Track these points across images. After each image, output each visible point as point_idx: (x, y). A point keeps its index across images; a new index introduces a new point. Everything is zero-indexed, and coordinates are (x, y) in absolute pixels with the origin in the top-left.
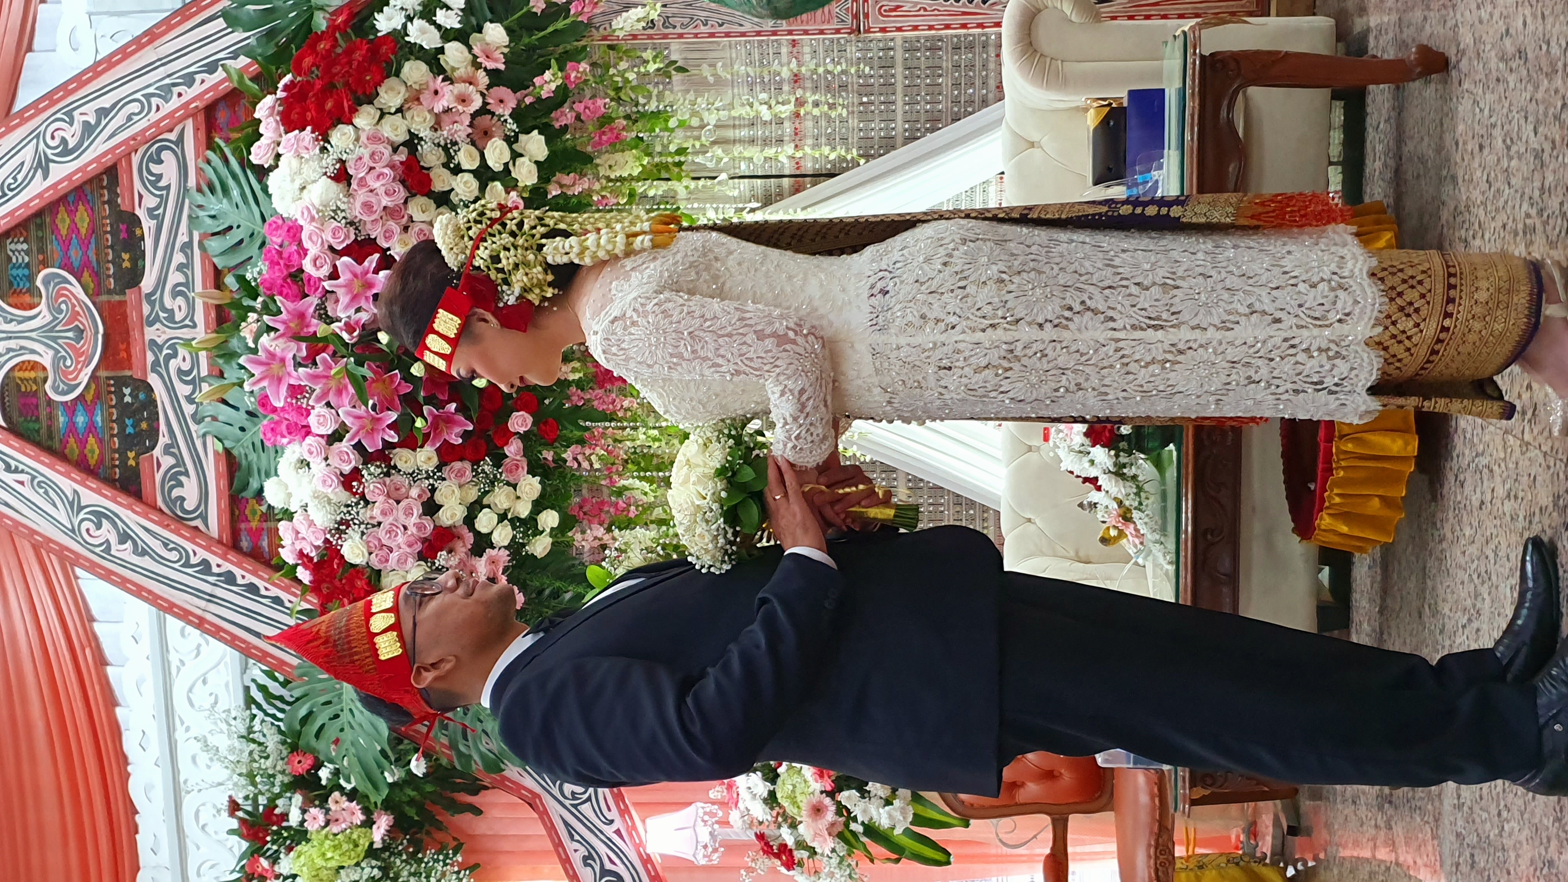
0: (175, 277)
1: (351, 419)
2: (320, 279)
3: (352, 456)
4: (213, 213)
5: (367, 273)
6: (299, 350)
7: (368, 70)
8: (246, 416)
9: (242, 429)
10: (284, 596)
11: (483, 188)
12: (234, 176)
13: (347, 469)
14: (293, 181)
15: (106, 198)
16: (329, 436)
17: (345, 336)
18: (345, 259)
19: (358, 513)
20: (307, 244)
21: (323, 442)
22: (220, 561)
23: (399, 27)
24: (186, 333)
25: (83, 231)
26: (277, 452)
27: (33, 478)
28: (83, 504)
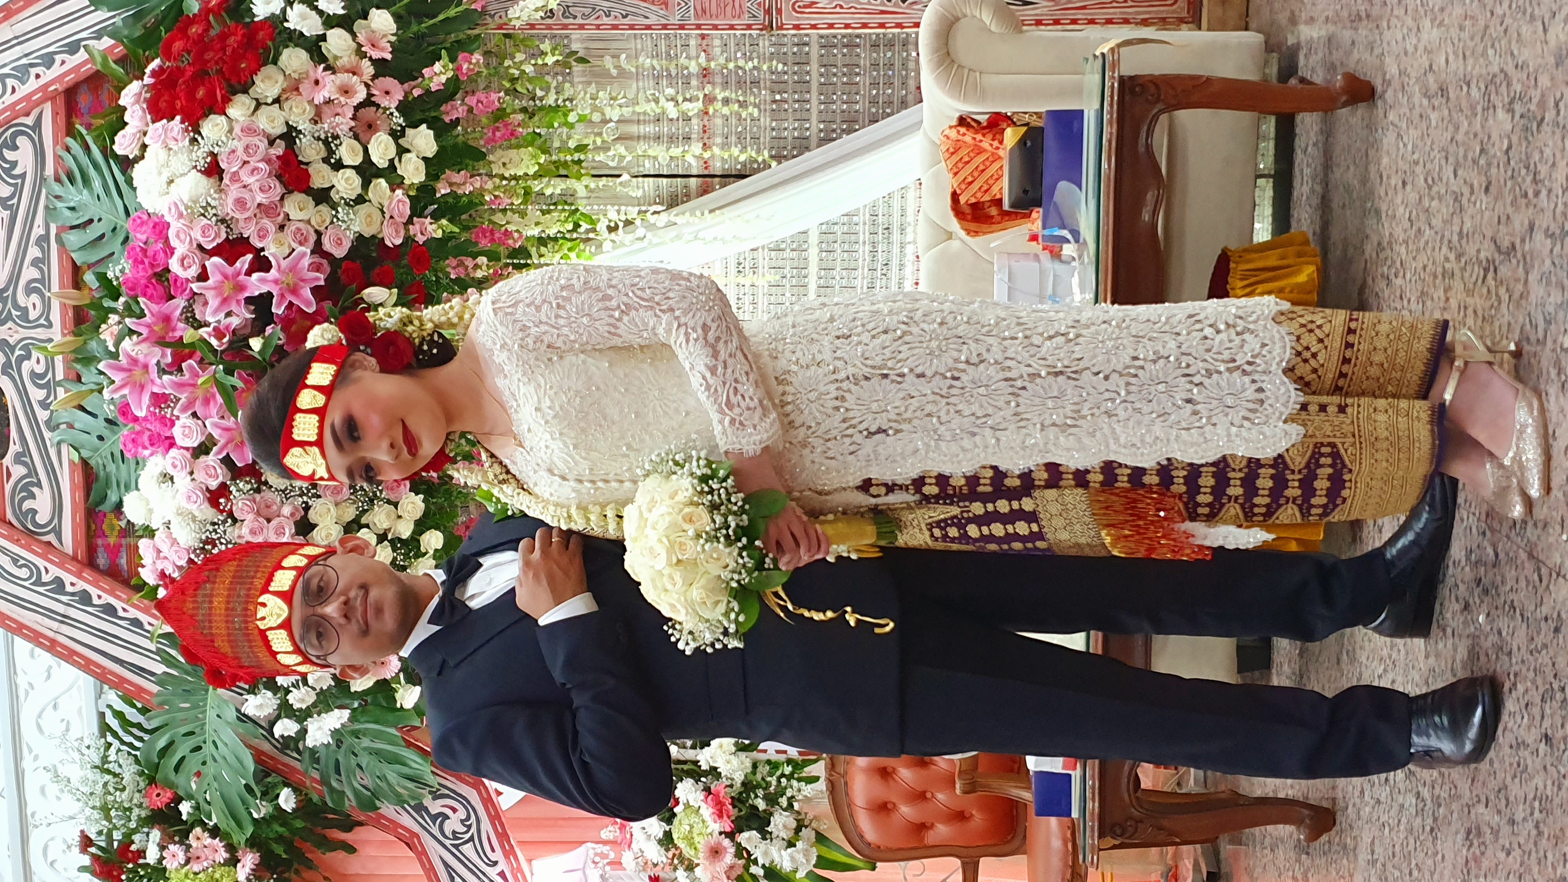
0: (29, 273)
1: (219, 431)
2: (187, 280)
3: (219, 471)
4: (72, 204)
5: (239, 274)
6: (164, 355)
7: (243, 57)
8: (105, 424)
9: (101, 438)
10: (144, 618)
11: (366, 185)
12: (96, 166)
13: (214, 484)
14: (160, 173)
16: (194, 448)
17: (214, 342)
18: (216, 259)
19: (225, 532)
20: (174, 242)
21: (188, 455)
22: (74, 580)
23: (278, 12)
24: (40, 334)
26: (138, 463)
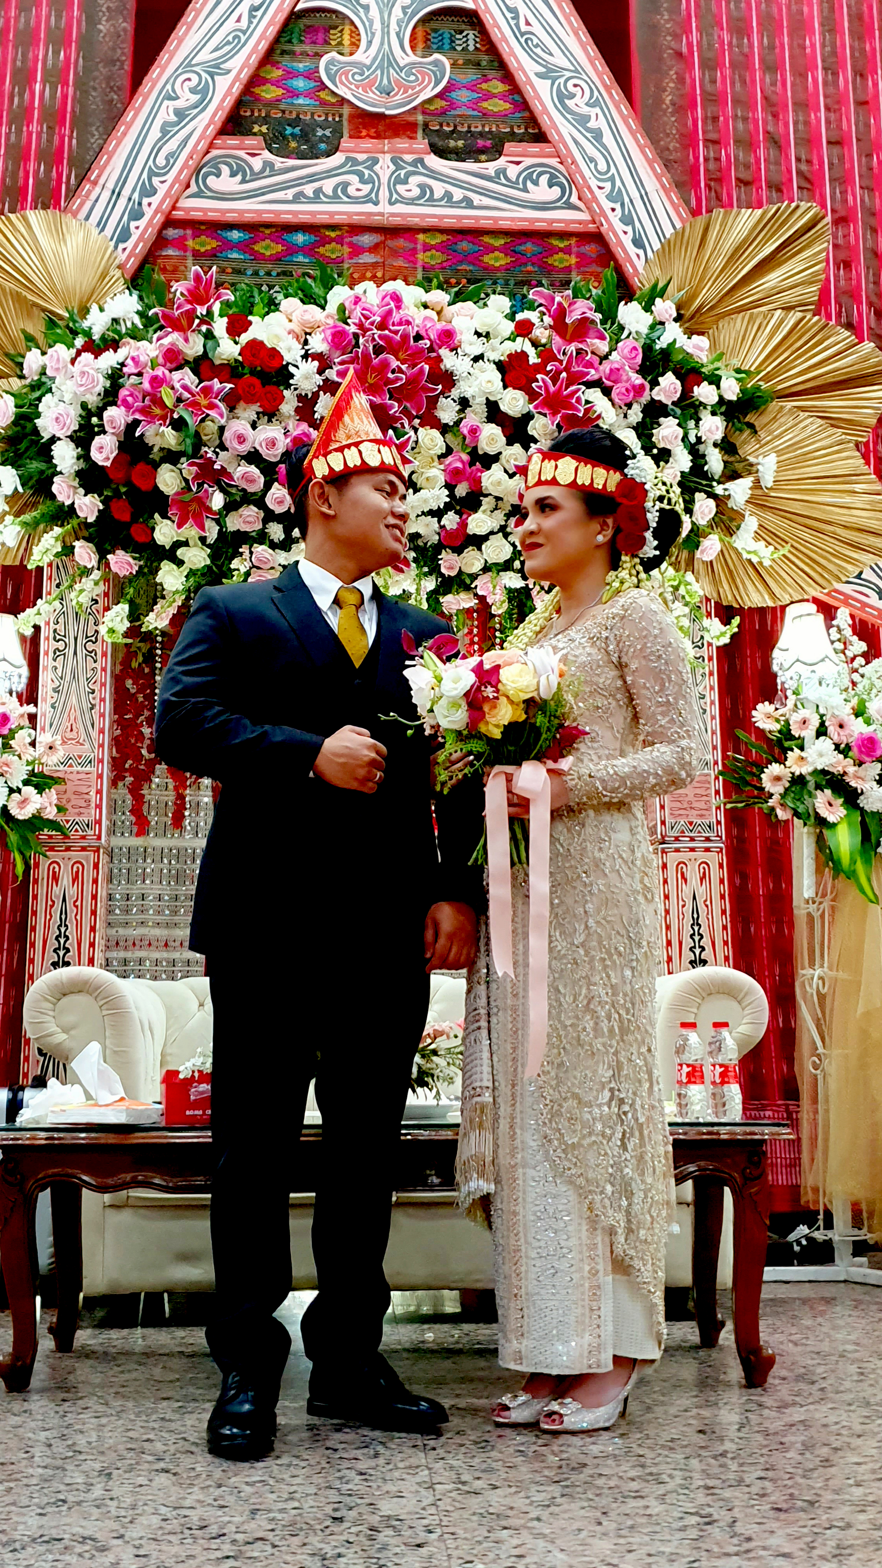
15: (516, 130)
25: (485, 104)
27: (244, 32)
28: (216, 77)
